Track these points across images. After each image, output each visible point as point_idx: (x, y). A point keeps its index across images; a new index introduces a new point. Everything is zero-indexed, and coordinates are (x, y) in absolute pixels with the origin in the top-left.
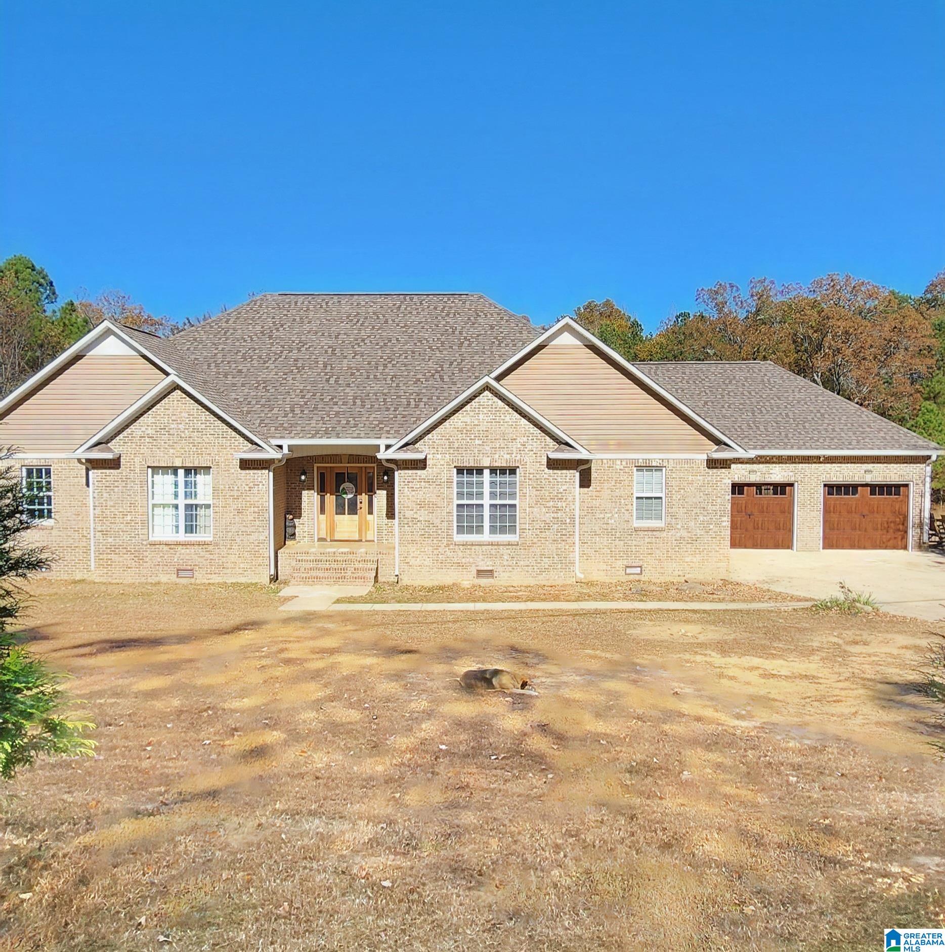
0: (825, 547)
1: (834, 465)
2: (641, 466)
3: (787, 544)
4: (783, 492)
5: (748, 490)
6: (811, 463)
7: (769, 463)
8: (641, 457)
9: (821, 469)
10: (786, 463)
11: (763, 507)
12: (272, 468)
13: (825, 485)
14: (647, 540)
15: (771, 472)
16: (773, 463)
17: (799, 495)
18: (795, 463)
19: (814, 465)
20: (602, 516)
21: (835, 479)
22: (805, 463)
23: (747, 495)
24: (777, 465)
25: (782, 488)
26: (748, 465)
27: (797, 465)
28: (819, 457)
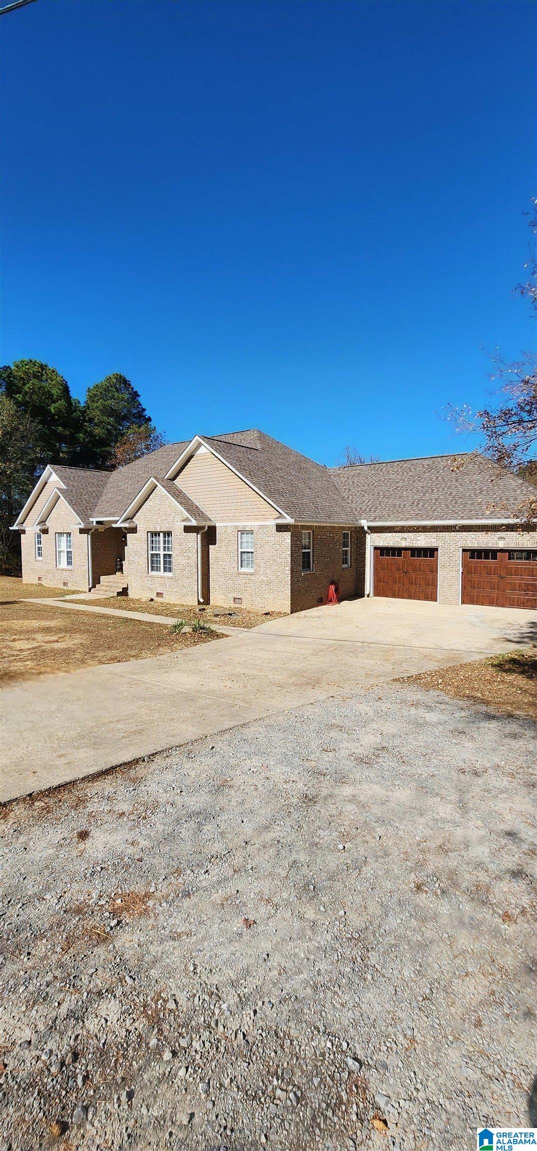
0: (463, 602)
1: (470, 533)
2: (247, 531)
3: (434, 598)
4: (432, 556)
5: (404, 553)
7: (416, 532)
8: (241, 524)
9: (459, 536)
10: (430, 532)
11: (416, 567)
12: (90, 532)
13: (464, 550)
14: (244, 581)
15: (418, 538)
16: (420, 532)
17: (442, 558)
18: (437, 532)
19: (452, 533)
20: (222, 563)
21: (470, 545)
22: (445, 531)
23: (404, 557)
24: (423, 534)
25: (431, 552)
26: (400, 534)
27: (438, 534)
28: (455, 526)
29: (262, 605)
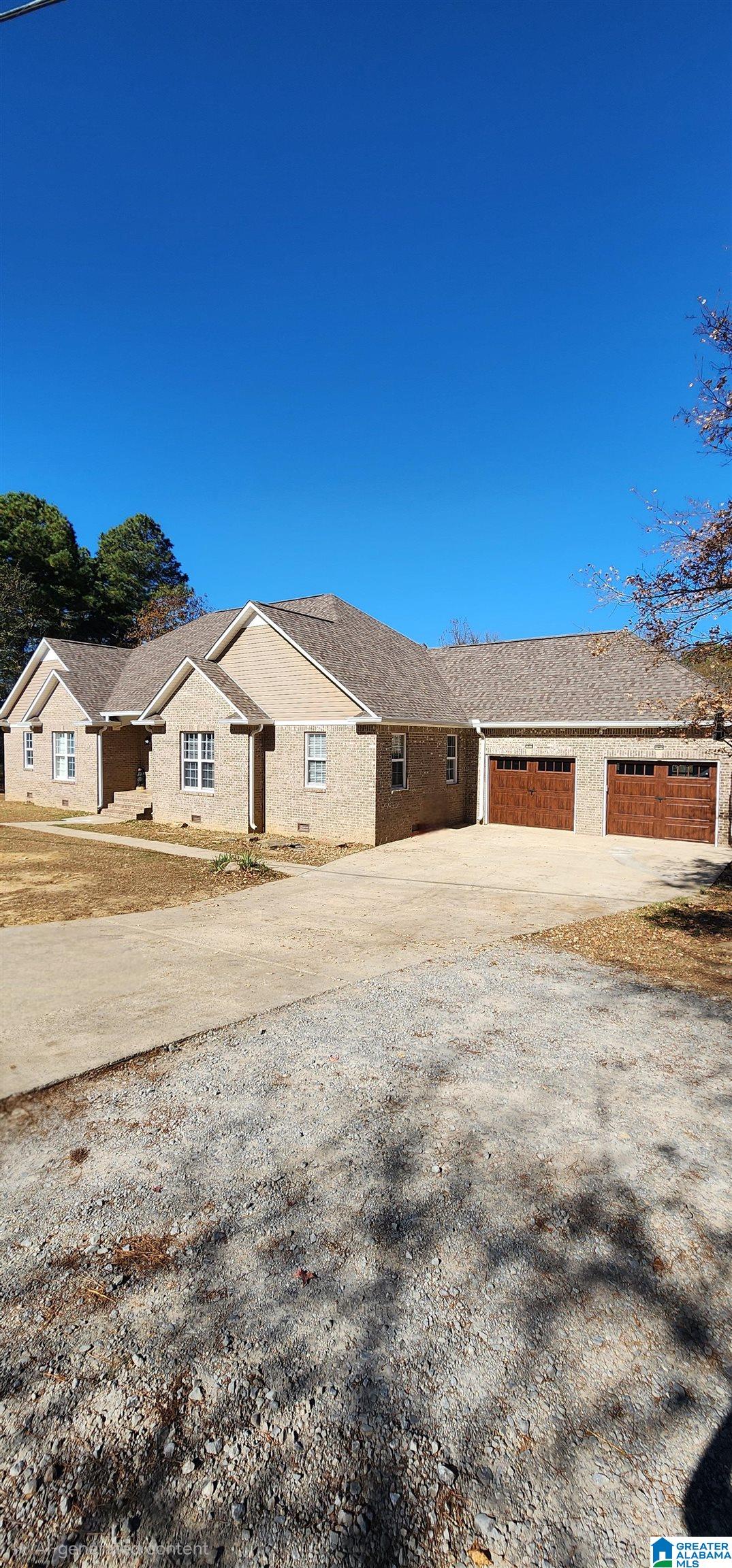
0: (608, 832)
1: (617, 739)
2: (318, 732)
3: (569, 826)
4: (567, 769)
5: (530, 765)
6: (592, 737)
7: (546, 736)
8: (309, 723)
9: (602, 742)
10: (564, 737)
11: (545, 784)
12: (101, 732)
13: (609, 762)
14: (313, 801)
15: (549, 745)
16: (550, 736)
17: (580, 772)
18: (574, 736)
19: (594, 739)
20: (282, 776)
21: (618, 755)
22: (585, 736)
23: (530, 770)
24: (555, 739)
25: (566, 764)
26: (525, 739)
27: (576, 739)
28: (597, 730)
29: (337, 834)
